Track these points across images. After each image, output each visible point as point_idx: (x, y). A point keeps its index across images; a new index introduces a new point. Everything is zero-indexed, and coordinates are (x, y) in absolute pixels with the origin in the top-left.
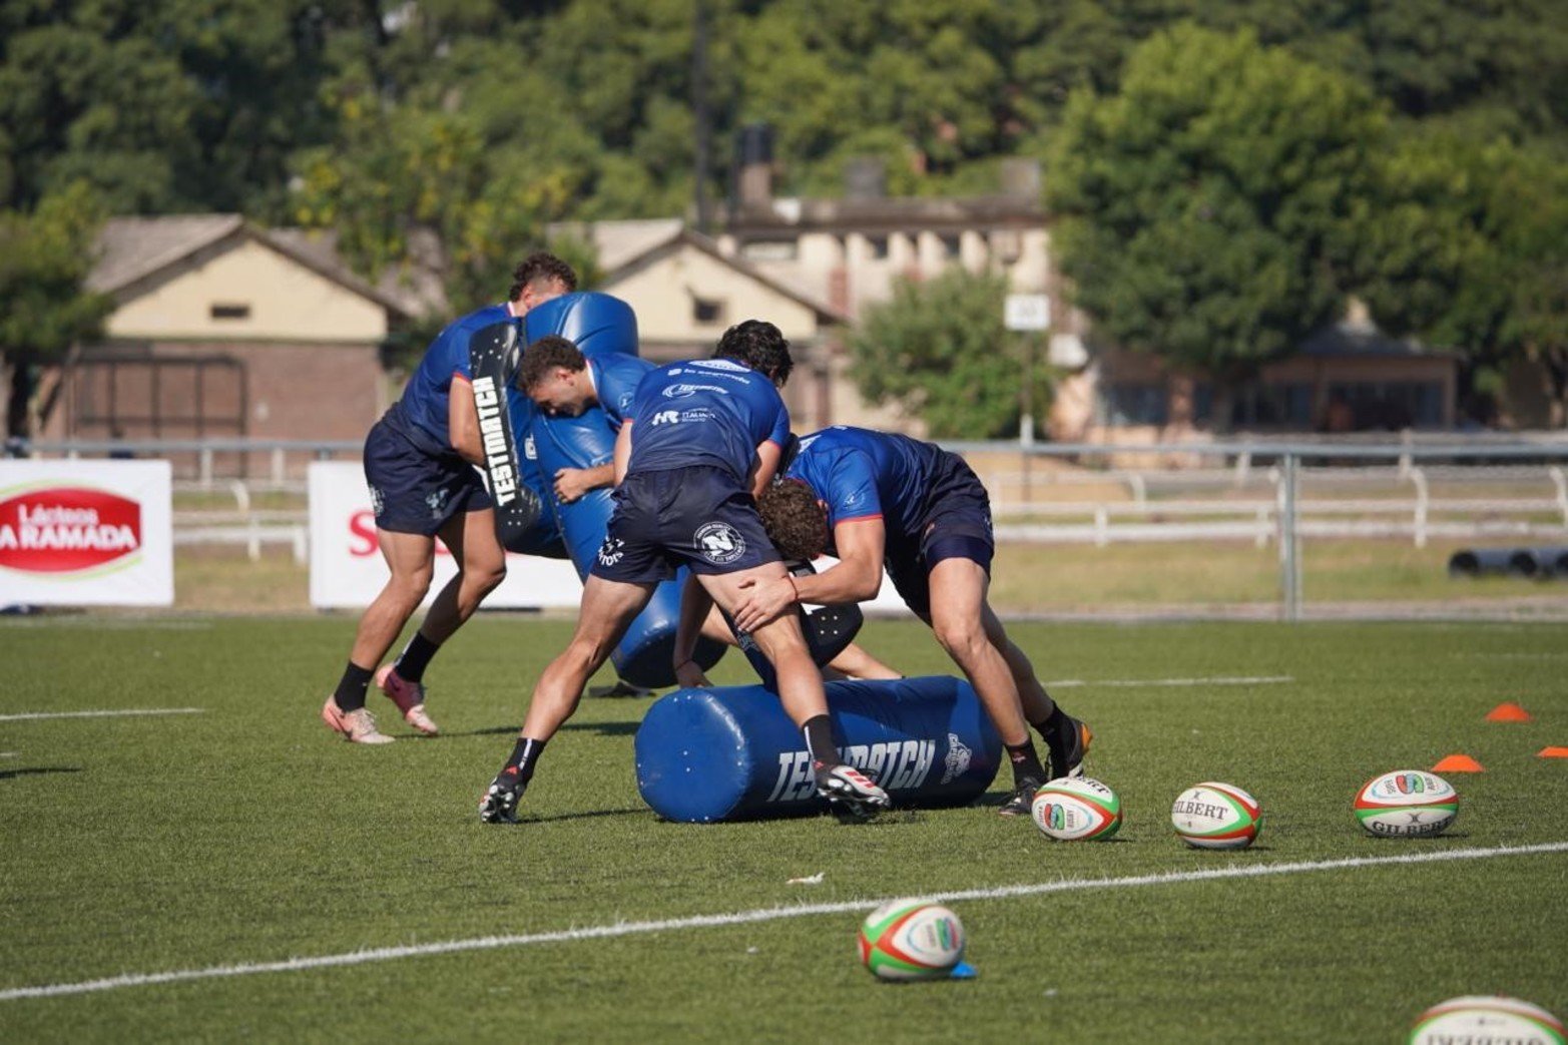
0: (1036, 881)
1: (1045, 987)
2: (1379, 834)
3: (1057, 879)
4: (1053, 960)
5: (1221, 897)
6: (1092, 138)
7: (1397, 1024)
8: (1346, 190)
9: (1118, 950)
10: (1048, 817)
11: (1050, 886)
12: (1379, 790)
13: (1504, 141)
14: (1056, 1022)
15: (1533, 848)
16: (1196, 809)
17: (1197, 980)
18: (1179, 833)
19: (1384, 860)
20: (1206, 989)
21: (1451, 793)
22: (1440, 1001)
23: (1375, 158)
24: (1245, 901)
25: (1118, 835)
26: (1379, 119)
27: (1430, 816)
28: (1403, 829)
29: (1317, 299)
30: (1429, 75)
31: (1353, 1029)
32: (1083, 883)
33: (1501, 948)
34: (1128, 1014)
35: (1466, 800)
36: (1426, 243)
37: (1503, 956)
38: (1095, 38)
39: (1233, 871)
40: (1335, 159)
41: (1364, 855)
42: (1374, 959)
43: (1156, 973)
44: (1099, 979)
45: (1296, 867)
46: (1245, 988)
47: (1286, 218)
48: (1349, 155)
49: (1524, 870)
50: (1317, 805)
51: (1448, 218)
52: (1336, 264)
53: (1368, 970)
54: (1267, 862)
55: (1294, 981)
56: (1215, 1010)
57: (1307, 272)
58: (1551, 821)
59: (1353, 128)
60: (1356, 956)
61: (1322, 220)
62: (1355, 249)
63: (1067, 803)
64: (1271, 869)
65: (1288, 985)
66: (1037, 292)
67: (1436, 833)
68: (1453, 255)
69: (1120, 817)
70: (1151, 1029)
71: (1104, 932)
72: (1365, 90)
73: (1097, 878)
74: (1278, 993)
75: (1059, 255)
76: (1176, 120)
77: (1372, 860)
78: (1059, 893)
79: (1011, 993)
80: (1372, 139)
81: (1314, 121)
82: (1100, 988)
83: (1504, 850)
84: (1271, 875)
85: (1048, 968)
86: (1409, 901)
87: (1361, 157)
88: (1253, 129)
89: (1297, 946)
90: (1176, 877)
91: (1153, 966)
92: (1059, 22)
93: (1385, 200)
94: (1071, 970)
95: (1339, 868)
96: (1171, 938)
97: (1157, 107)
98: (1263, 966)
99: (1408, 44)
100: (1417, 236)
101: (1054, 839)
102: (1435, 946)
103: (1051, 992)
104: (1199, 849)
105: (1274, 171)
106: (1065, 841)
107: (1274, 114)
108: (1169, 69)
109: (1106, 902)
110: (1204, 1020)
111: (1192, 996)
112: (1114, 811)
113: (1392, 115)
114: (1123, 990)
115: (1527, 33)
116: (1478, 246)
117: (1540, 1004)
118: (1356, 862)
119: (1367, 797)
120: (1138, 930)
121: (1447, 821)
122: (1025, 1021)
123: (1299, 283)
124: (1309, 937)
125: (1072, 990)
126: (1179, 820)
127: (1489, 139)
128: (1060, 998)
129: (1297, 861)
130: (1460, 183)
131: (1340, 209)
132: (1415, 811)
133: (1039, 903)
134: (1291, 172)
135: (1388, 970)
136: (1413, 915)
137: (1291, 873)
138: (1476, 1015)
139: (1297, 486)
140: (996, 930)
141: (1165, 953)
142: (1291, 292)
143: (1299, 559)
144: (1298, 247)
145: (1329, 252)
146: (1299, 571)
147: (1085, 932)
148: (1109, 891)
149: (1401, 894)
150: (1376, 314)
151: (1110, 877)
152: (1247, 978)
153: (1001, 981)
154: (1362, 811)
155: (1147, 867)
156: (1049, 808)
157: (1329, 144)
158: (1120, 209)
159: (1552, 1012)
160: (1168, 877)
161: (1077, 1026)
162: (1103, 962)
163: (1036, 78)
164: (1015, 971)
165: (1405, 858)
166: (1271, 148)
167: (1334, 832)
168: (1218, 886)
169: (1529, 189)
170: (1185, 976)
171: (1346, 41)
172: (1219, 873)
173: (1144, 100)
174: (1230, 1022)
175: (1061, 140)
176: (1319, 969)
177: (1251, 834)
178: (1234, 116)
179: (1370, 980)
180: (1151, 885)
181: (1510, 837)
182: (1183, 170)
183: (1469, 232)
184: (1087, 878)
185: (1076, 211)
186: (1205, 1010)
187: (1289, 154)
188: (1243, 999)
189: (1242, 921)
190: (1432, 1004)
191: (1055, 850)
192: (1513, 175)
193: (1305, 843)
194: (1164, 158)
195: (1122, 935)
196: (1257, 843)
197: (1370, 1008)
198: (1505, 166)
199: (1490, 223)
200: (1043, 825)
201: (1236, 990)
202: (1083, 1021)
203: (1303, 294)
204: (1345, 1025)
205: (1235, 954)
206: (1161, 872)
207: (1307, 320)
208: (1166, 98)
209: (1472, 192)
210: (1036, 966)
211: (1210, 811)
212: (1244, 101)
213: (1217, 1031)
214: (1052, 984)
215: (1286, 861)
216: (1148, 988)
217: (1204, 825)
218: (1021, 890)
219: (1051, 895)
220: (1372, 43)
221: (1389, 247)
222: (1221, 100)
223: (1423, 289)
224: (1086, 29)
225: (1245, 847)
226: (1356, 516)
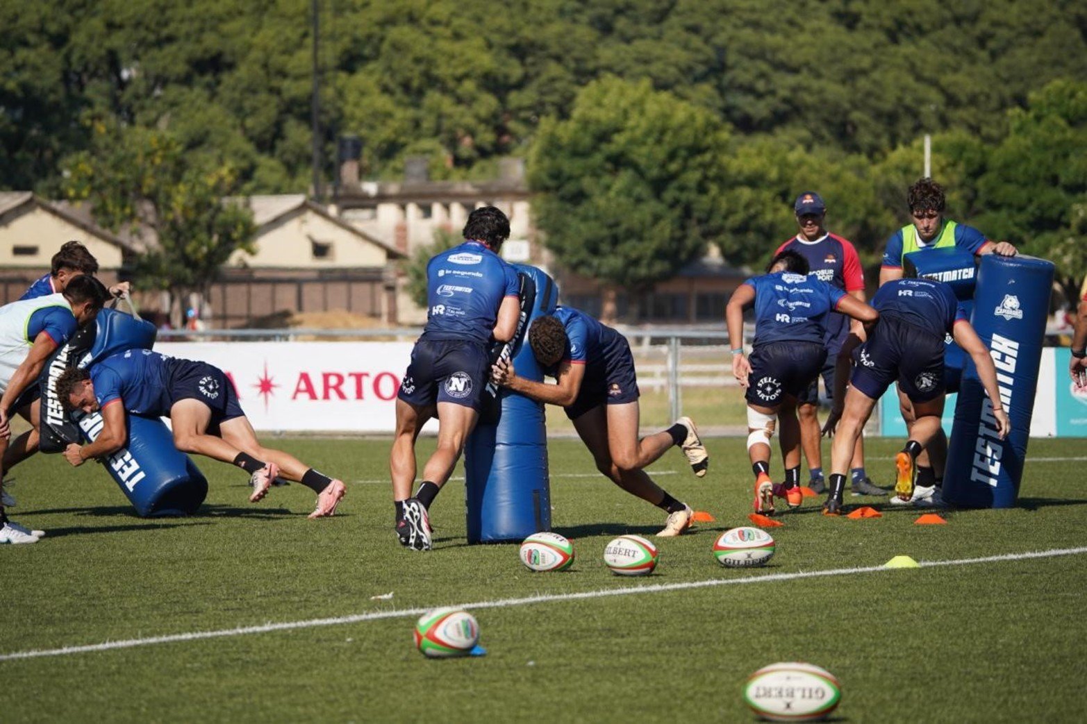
0: (523, 596)
1: (528, 660)
2: (727, 565)
3: (535, 595)
4: (533, 644)
5: (634, 605)
6: (553, 147)
7: (739, 680)
8: (705, 178)
9: (571, 637)
10: (530, 557)
11: (531, 599)
12: (728, 539)
13: (800, 150)
14: (534, 681)
15: (819, 573)
16: (617, 552)
17: (620, 654)
18: (609, 566)
19: (731, 581)
20: (624, 660)
21: (771, 540)
22: (764, 666)
23: (725, 159)
24: (649, 607)
25: (572, 567)
26: (724, 135)
27: (759, 554)
28: (742, 562)
29: (689, 243)
30: (760, 109)
31: (713, 683)
32: (551, 597)
33: (800, 633)
34: (577, 676)
35: (779, 545)
36: (752, 211)
37: (801, 638)
38: (558, 85)
39: (641, 589)
40: (699, 159)
41: (719, 579)
42: (725, 641)
43: (594, 652)
44: (560, 655)
45: (678, 586)
46: (648, 660)
47: (669, 195)
48: (707, 157)
49: (814, 586)
50: (692, 549)
51: (766, 195)
52: (700, 222)
53: (721, 648)
54: (661, 583)
55: (677, 654)
56: (630, 673)
57: (683, 227)
58: (829, 557)
59: (709, 140)
60: (714, 640)
61: (692, 196)
62: (711, 213)
63: (541, 549)
64: (664, 587)
65: (673, 657)
66: (523, 238)
67: (762, 564)
68: (769, 217)
69: (573, 556)
70: (591, 685)
71: (564, 627)
72: (716, 118)
73: (559, 594)
74: (668, 661)
75: (535, 217)
76: (603, 137)
77: (723, 582)
78: (537, 603)
79: (507, 664)
80: (720, 147)
81: (688, 136)
82: (561, 660)
83: (802, 574)
84: (665, 591)
85: (529, 648)
86: (746, 606)
87: (714, 157)
88: (650, 140)
89: (679, 634)
90: (607, 592)
91: (593, 647)
92: (538, 74)
93: (728, 183)
94: (543, 650)
95: (704, 587)
96: (604, 630)
97: (592, 128)
98: (659, 646)
99: (749, 90)
100: (748, 206)
101: (533, 571)
102: (761, 633)
103: (531, 663)
104: (620, 576)
105: (663, 166)
106: (540, 572)
107: (663, 132)
108: (599, 104)
109: (564, 608)
110: (623, 679)
111: (616, 664)
112: (569, 552)
113: (733, 133)
114: (574, 662)
115: (815, 84)
116: (784, 211)
117: (823, 667)
118: (714, 582)
119: (721, 543)
120: (584, 625)
121: (768, 558)
122: (516, 681)
123: (678, 234)
124: (686, 628)
125: (545, 662)
126: (609, 558)
127: (792, 148)
128: (537, 667)
129: (680, 582)
130: (773, 174)
131: (702, 189)
132: (749, 552)
133: (524, 610)
134: (673, 167)
135: (733, 647)
136: (748, 615)
137: (676, 590)
138: (785, 674)
139: (679, 356)
140: (498, 625)
141: (600, 639)
142: (672, 239)
143: (680, 400)
144: (678, 212)
145: (696, 214)
146: (680, 407)
147: (552, 627)
148: (567, 602)
149: (742, 602)
150: (724, 253)
151: (567, 593)
152: (650, 653)
153: (501, 657)
154: (718, 552)
155: (590, 587)
156: (530, 552)
157: (696, 150)
158: (570, 188)
159: (829, 671)
160: (602, 593)
161: (547, 684)
162: (563, 645)
163: (520, 109)
164: (509, 651)
165: (743, 580)
166: (661, 153)
167: (702, 565)
168: (632, 599)
169: (814, 178)
170: (612, 652)
171: (706, 88)
172: (633, 590)
173: (585, 123)
174: (639, 679)
175: (533, 146)
176: (692, 647)
177: (652, 566)
178: (638, 133)
179: (722, 654)
180: (592, 598)
181: (805, 567)
182: (609, 166)
183: (779, 204)
184: (554, 594)
185: (546, 189)
186: (624, 673)
187: (672, 156)
188: (646, 666)
189: (647, 619)
190: (759, 668)
191: (532, 576)
192: (804, 170)
193: (684, 571)
194: (598, 158)
195: (574, 628)
196: (655, 572)
197: (722, 670)
198: (800, 164)
199: (791, 199)
200: (527, 562)
201: (643, 661)
202: (551, 680)
203: (681, 240)
204: (707, 681)
205: (644, 639)
206: (598, 590)
207: (683, 256)
208: (598, 122)
209: (781, 180)
210: (522, 648)
211: (627, 553)
212: (644, 124)
213: (632, 685)
214: (532, 659)
215: (673, 582)
216: (590, 661)
217: (623, 561)
218: (513, 601)
219: (531, 605)
220: (722, 90)
221: (730, 212)
222: (631, 123)
223: (752, 238)
224: (553, 80)
225: (648, 574)
226: (714, 374)
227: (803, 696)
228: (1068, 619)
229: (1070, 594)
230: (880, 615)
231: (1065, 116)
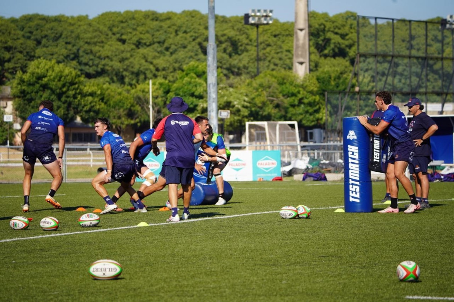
0: (11, 238)
1: (13, 261)
2: (83, 226)
3: (15, 238)
4: (14, 255)
5: (51, 241)
6: (22, 81)
7: (87, 266)
8: (76, 93)
9: (28, 252)
10: (13, 225)
11: (14, 239)
12: (84, 217)
13: (107, 84)
14: (15, 268)
15: (115, 229)
16: (45, 222)
17: (45, 258)
18: (42, 228)
19: (85, 232)
20: (47, 260)
21: (98, 218)
22: (96, 261)
23: (81, 87)
24: (55, 241)
25: (28, 228)
26: (82, 79)
27: (94, 223)
28: (88, 225)
29: (70, 116)
30: (91, 70)
31: (78, 267)
32: (21, 239)
33: (108, 249)
34: (30, 266)
35: (101, 219)
36: (92, 104)
37: (109, 251)
38: (20, 61)
39: (53, 235)
40: (73, 87)
41: (80, 231)
42: (82, 253)
43: (36, 257)
44: (24, 258)
45: (66, 234)
46: (56, 259)
47: (63, 99)
48: (76, 86)
49: (113, 233)
50: (71, 221)
51: (96, 99)
52: (74, 108)
53: (81, 255)
54: (60, 233)
55: (66, 257)
56: (49, 264)
57: (68, 110)
58: (118, 223)
59: (77, 80)
60: (78, 252)
61: (72, 99)
62: (78, 105)
63: (17, 222)
64: (61, 234)
65: (64, 258)
66: (11, 114)
67: (95, 226)
68: (98, 107)
69: (29, 224)
70: (35, 269)
71: (25, 249)
72: (79, 73)
73: (24, 237)
74: (62, 260)
75: (15, 107)
76: (40, 78)
77: (82, 232)
78: (16, 241)
79: (5, 262)
80: (80, 83)
81: (69, 79)
82: (25, 260)
83: (109, 229)
84: (61, 236)
85: (13, 256)
86: (90, 240)
87: (79, 86)
88: (56, 80)
89: (66, 250)
90: (41, 237)
91: (36, 255)
92: (13, 57)
93: (84, 95)
94: (18, 257)
95: (75, 234)
96: (40, 249)
97: (35, 75)
98: (59, 255)
99: (86, 64)
100: (90, 103)
101: (15, 229)
102: (95, 249)
103: (14, 262)
104: (46, 231)
105: (61, 89)
106: (17, 230)
107: (61, 77)
108: (38, 68)
109: (26, 242)
110: (47, 266)
111: (44, 261)
112: (28, 223)
113: (84, 78)
114: (29, 261)
115: (111, 63)
116: (103, 105)
117: (116, 261)
118: (79, 232)
119: (81, 219)
120: (33, 248)
121: (98, 224)
122: (8, 268)
123: (66, 112)
124: (69, 248)
125: (18, 261)
126: (42, 225)
127: (104, 84)
128: (16, 263)
129: (67, 233)
130: (99, 92)
131: (75, 97)
132: (91, 222)
133: (12, 243)
134: (64, 89)
135: (85, 255)
136: (91, 243)
137: (65, 235)
138: (103, 263)
139: (66, 155)
140: (2, 249)
141: (39, 253)
142: (64, 114)
143: (66, 170)
144: (66, 105)
145: (73, 106)
146: (67, 172)
147: (21, 249)
148: (27, 240)
149: (88, 239)
150: (82, 119)
151: (27, 237)
152: (56, 257)
153: (3, 260)
154: (80, 222)
155: (35, 235)
156: (14, 223)
157: (72, 83)
158: (28, 96)
159: (118, 262)
160: (39, 237)
161: (19, 269)
162: (25, 255)
163: (9, 69)
164: (6, 257)
165: (89, 232)
166: (60, 84)
167: (74, 226)
168: (50, 239)
169: (112, 94)
170: (43, 257)
171: (74, 63)
172: (50, 236)
173: (33, 74)
174: (52, 266)
175: (16, 82)
176: (71, 255)
177: (57, 227)
178: (52, 77)
179: (81, 257)
180: (36, 239)
181: (110, 226)
182: (41, 89)
183: (100, 102)
184: (22, 237)
185: (19, 97)
186: (47, 264)
187: (64, 86)
188: (55, 262)
189: (55, 245)
190: (94, 261)
191: (14, 231)
192: (109, 90)
193: (68, 229)
194: (37, 86)
195: (29, 249)
196: (58, 229)
197: (81, 263)
198: (108, 89)
199: (105, 101)
200: (12, 227)
201: (53, 260)
202: (21, 267)
203: (67, 114)
204: (76, 266)
205: (53, 252)
206: (38, 236)
207: (68, 120)
208: (38, 73)
209: (101, 94)
210: (11, 256)
211: (48, 223)
212: (54, 74)
213: (49, 268)
214: (14, 260)
215: (64, 233)
216: (35, 260)
217: (47, 226)
218: (8, 240)
219: (14, 241)
220: (80, 63)
221: (85, 105)
222: (49, 74)
223: (92, 114)
224: (19, 59)
225: (55, 230)
226: (78, 161)
227: (109, 271)
228: (198, 242)
229: (198, 234)
230: (135, 243)
231: (195, 73)
